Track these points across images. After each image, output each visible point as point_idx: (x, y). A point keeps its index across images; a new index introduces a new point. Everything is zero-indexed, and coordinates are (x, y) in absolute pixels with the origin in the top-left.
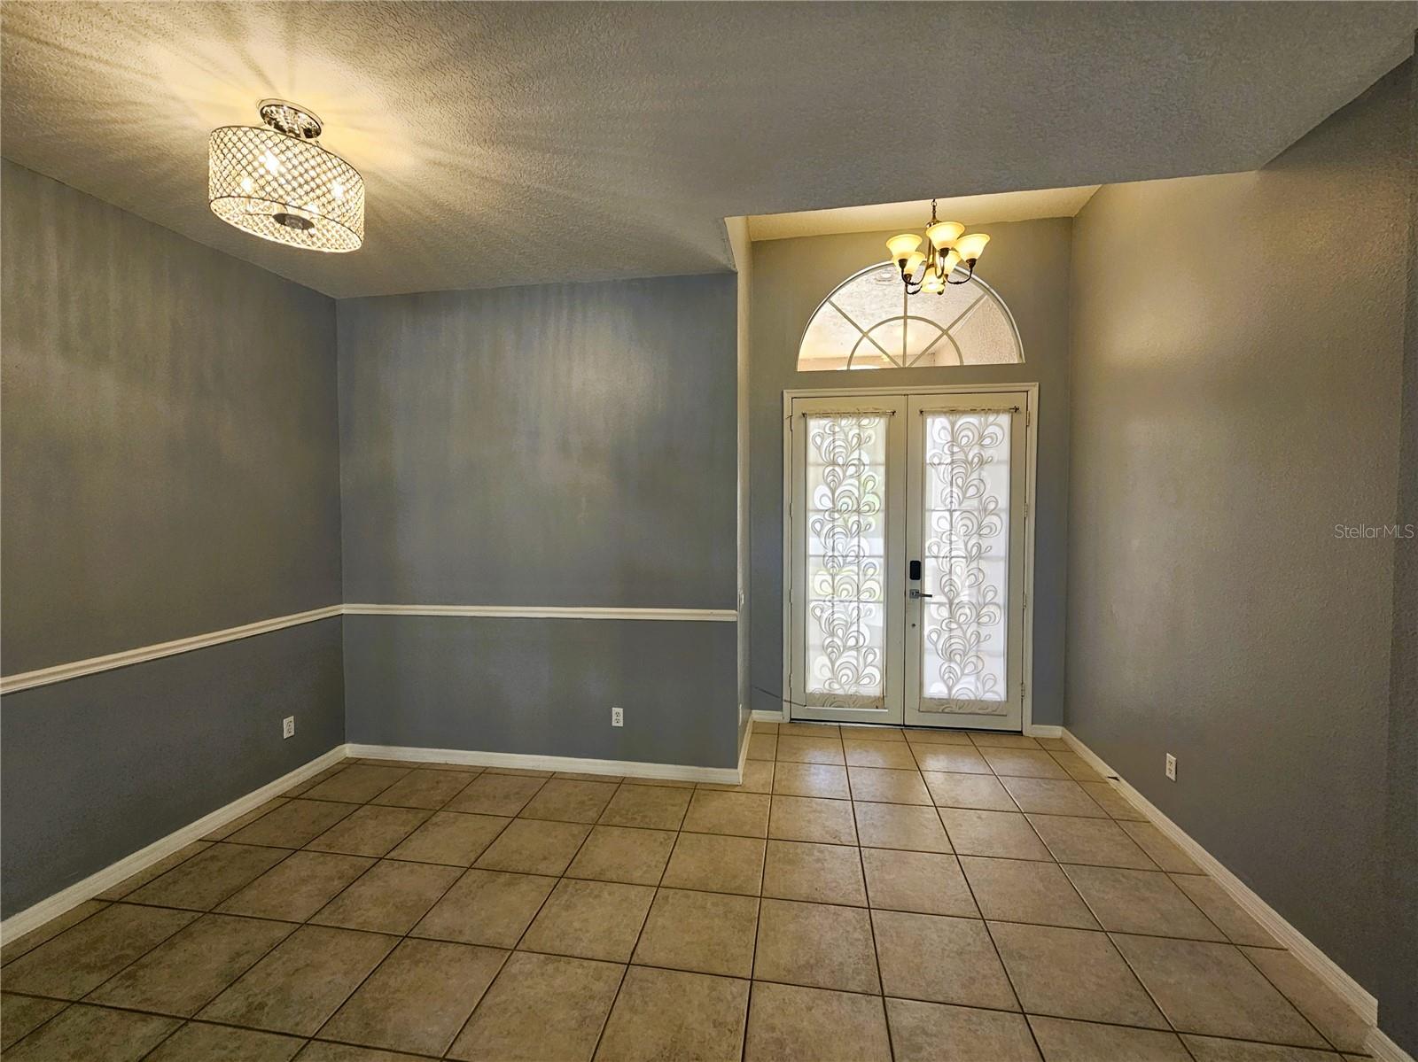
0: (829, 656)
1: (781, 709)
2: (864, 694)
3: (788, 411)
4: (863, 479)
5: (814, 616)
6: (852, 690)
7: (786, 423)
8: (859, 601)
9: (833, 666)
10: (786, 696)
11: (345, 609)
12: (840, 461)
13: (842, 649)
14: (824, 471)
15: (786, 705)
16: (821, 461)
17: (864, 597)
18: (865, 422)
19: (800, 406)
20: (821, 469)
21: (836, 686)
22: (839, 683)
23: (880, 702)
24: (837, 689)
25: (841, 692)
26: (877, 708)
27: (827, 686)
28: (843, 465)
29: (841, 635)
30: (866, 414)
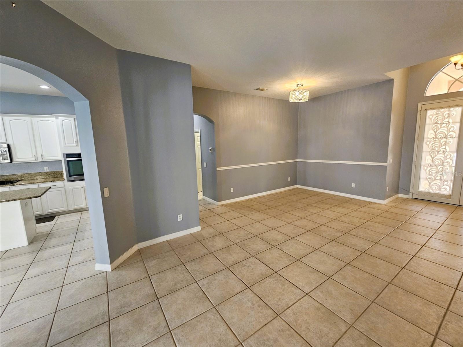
0: (428, 181)
1: (409, 195)
2: (441, 193)
3: (420, 108)
4: (449, 128)
5: (424, 169)
6: (437, 192)
7: (419, 113)
8: (443, 165)
9: (430, 185)
10: (411, 191)
11: (298, 160)
12: (439, 122)
13: (434, 180)
14: (432, 126)
15: (410, 194)
16: (431, 123)
17: (445, 164)
18: (452, 109)
19: (424, 107)
20: (431, 125)
21: (431, 190)
22: (432, 189)
23: (449, 197)
24: (431, 191)
25: (432, 192)
26: (447, 198)
27: (427, 190)
28: (441, 123)
29: (434, 175)
30: (452, 106)
